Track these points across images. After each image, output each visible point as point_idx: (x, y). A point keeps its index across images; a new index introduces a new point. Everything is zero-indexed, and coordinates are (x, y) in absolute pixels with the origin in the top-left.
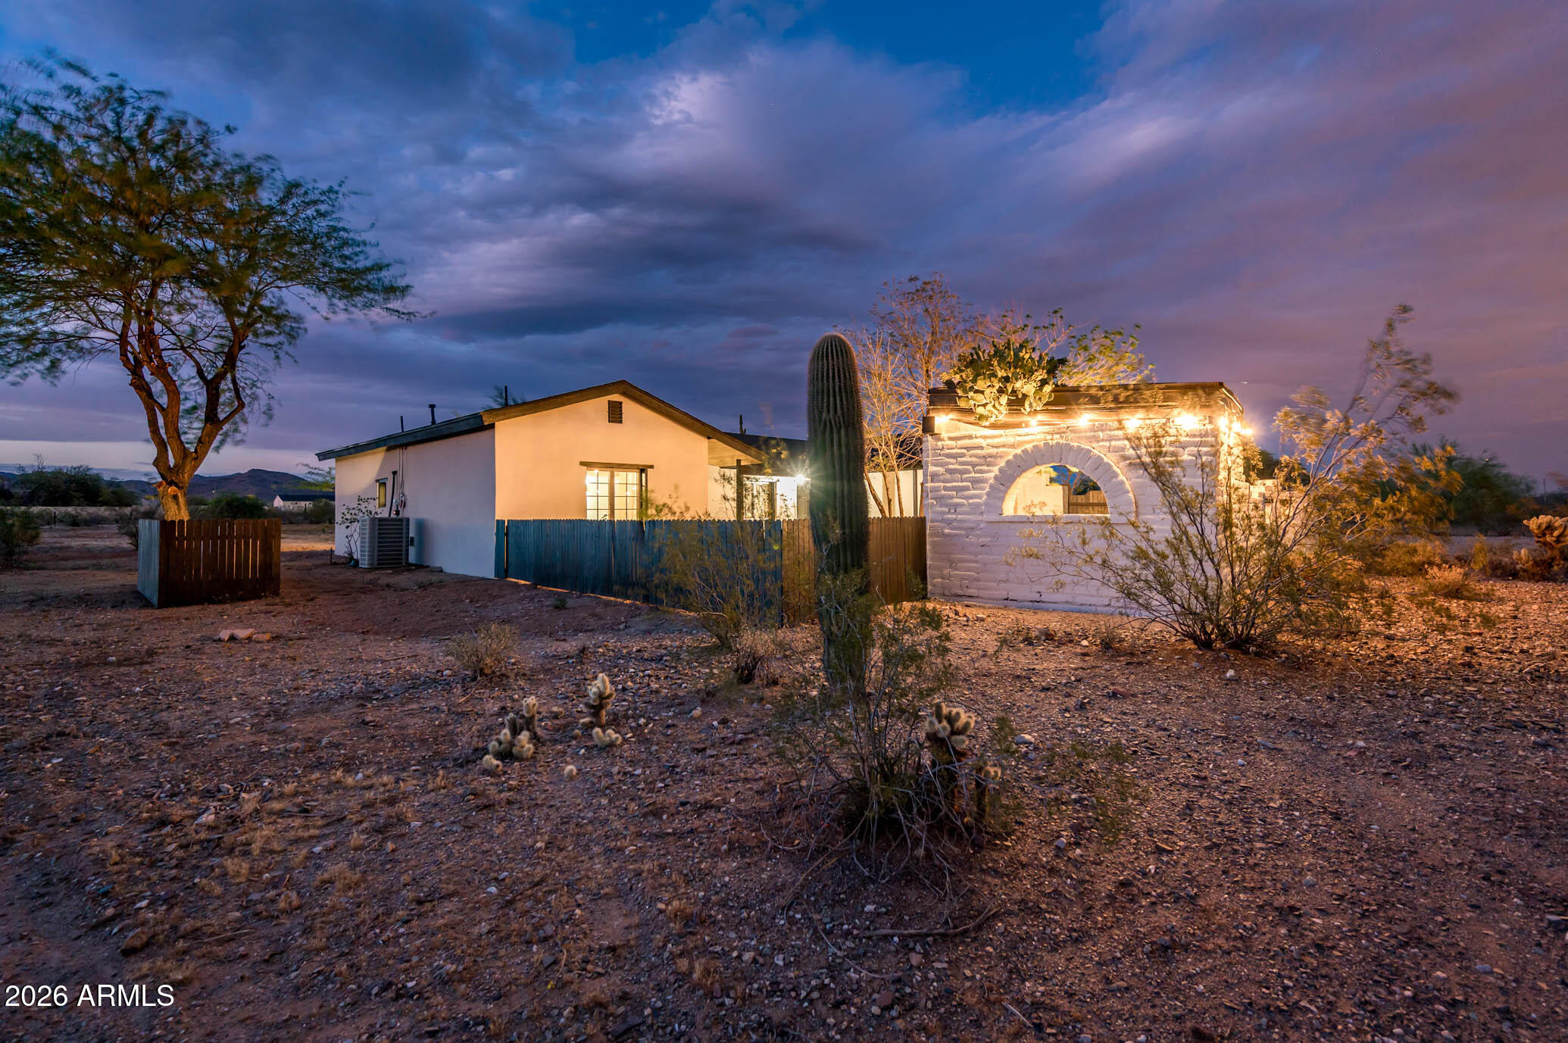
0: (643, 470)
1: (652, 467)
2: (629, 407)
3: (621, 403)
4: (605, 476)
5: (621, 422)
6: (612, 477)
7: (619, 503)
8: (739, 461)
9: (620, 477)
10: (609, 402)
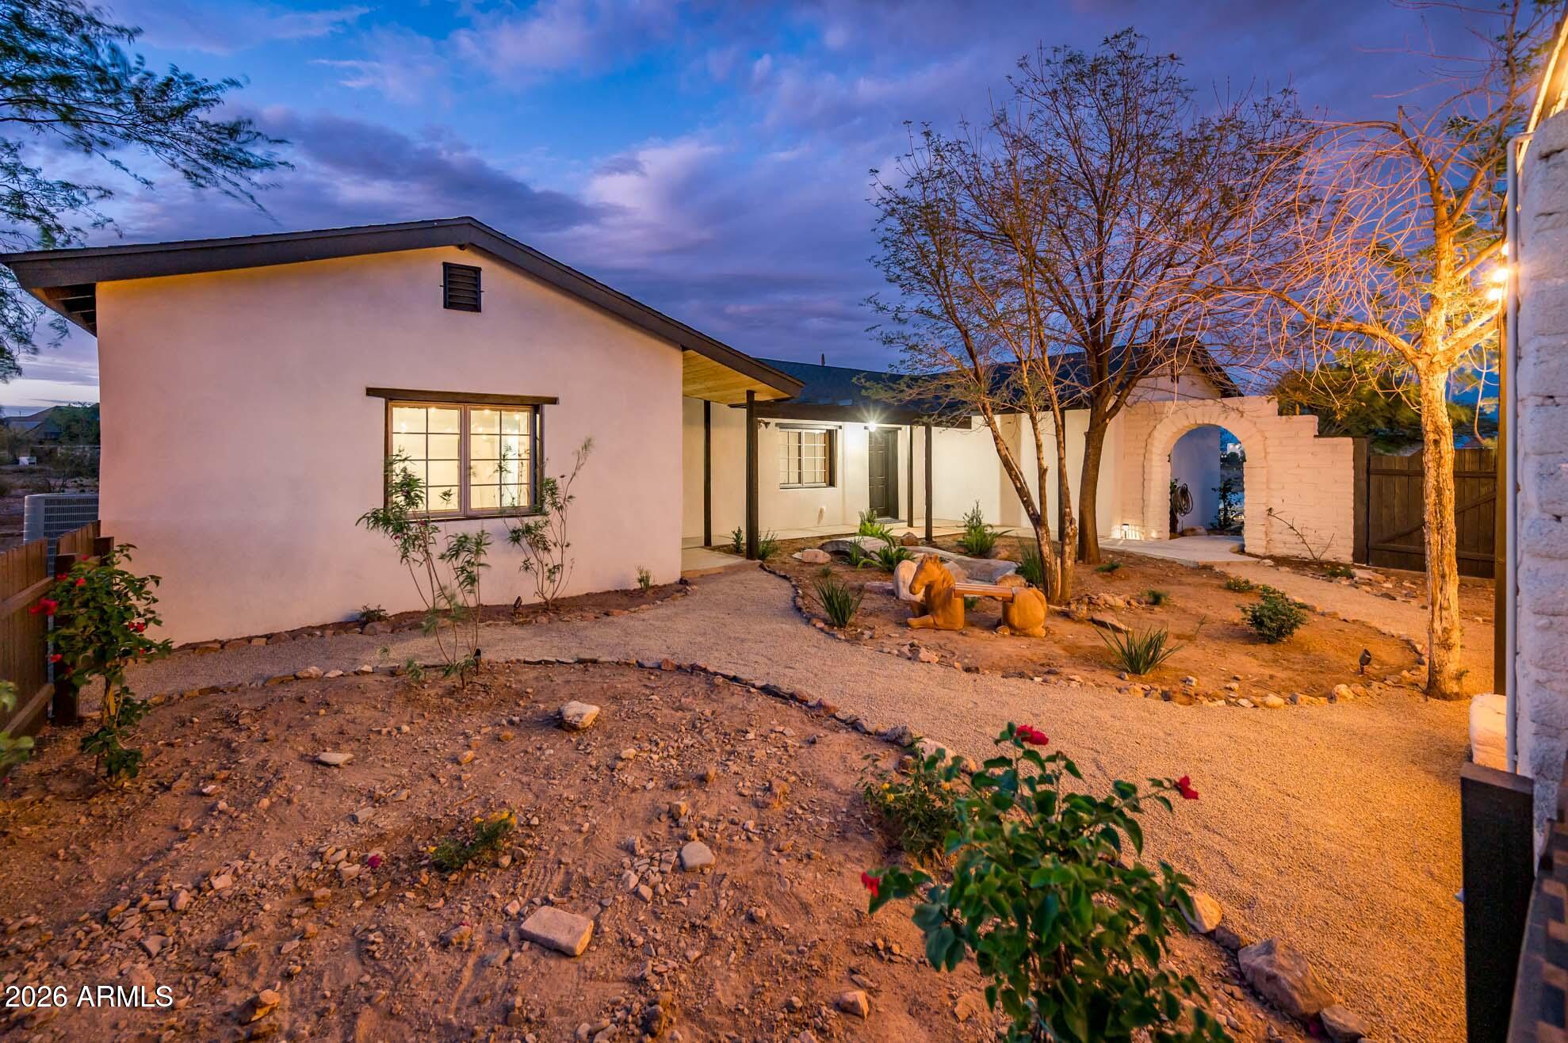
0: (536, 406)
1: (554, 401)
2: (494, 278)
3: (477, 270)
4: (446, 419)
5: (476, 308)
6: (465, 424)
7: (484, 472)
8: (750, 394)
9: (482, 419)
10: (445, 265)
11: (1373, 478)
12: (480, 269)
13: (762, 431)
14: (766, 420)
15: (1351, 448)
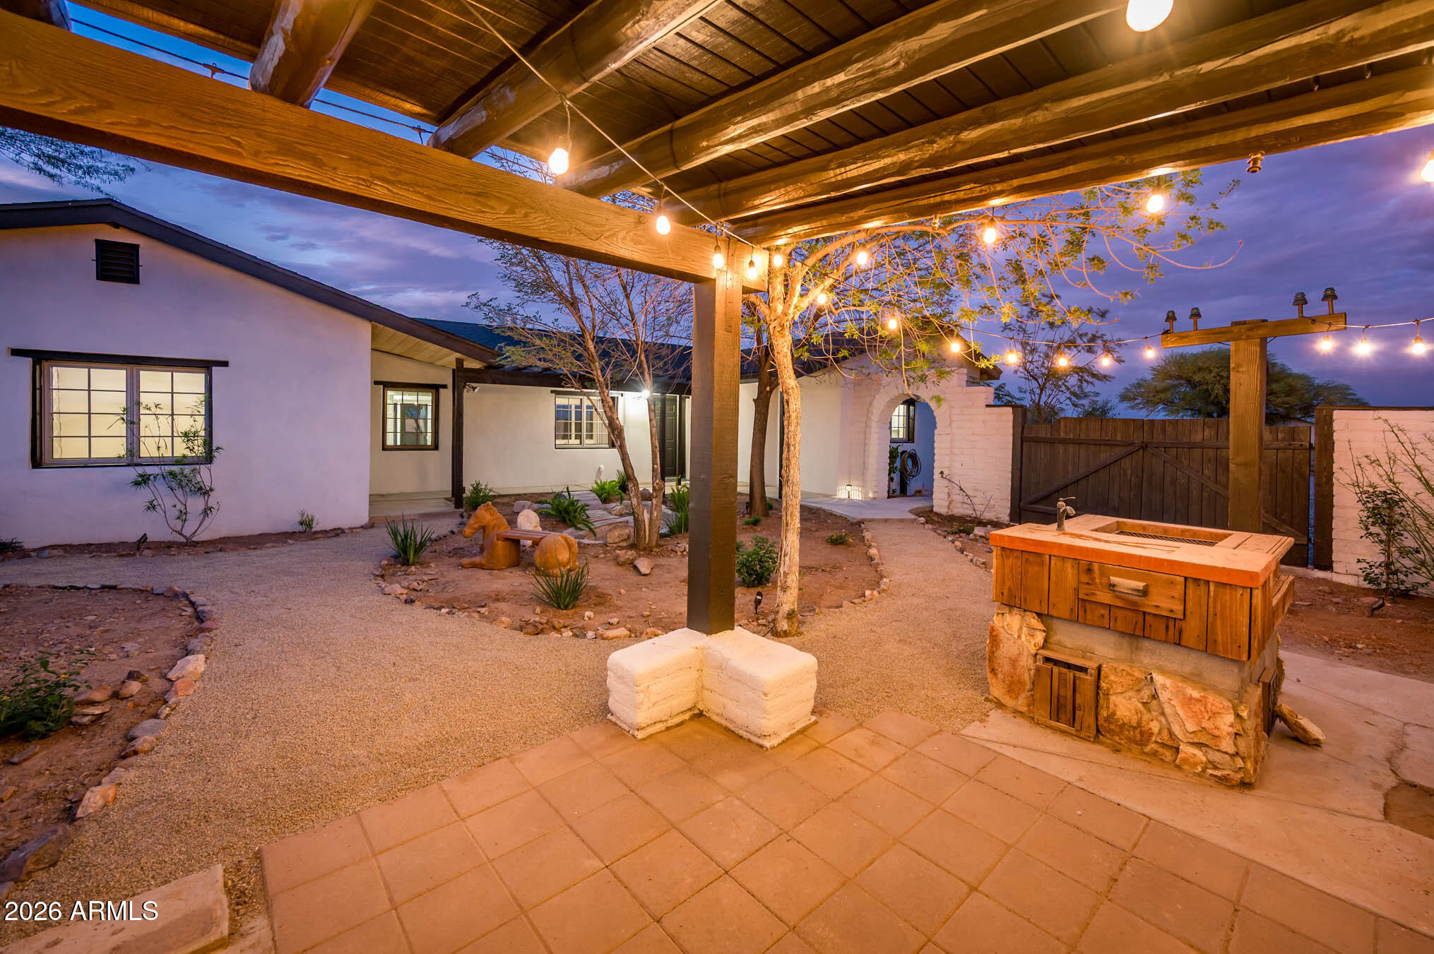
0: (205, 366)
1: (223, 364)
3: (136, 247)
4: (111, 377)
5: (134, 279)
6: (133, 382)
7: (154, 425)
8: (460, 361)
9: (151, 380)
10: (97, 241)
11: (1025, 444)
12: (138, 245)
13: (467, 394)
14: (474, 385)
15: (1011, 417)
